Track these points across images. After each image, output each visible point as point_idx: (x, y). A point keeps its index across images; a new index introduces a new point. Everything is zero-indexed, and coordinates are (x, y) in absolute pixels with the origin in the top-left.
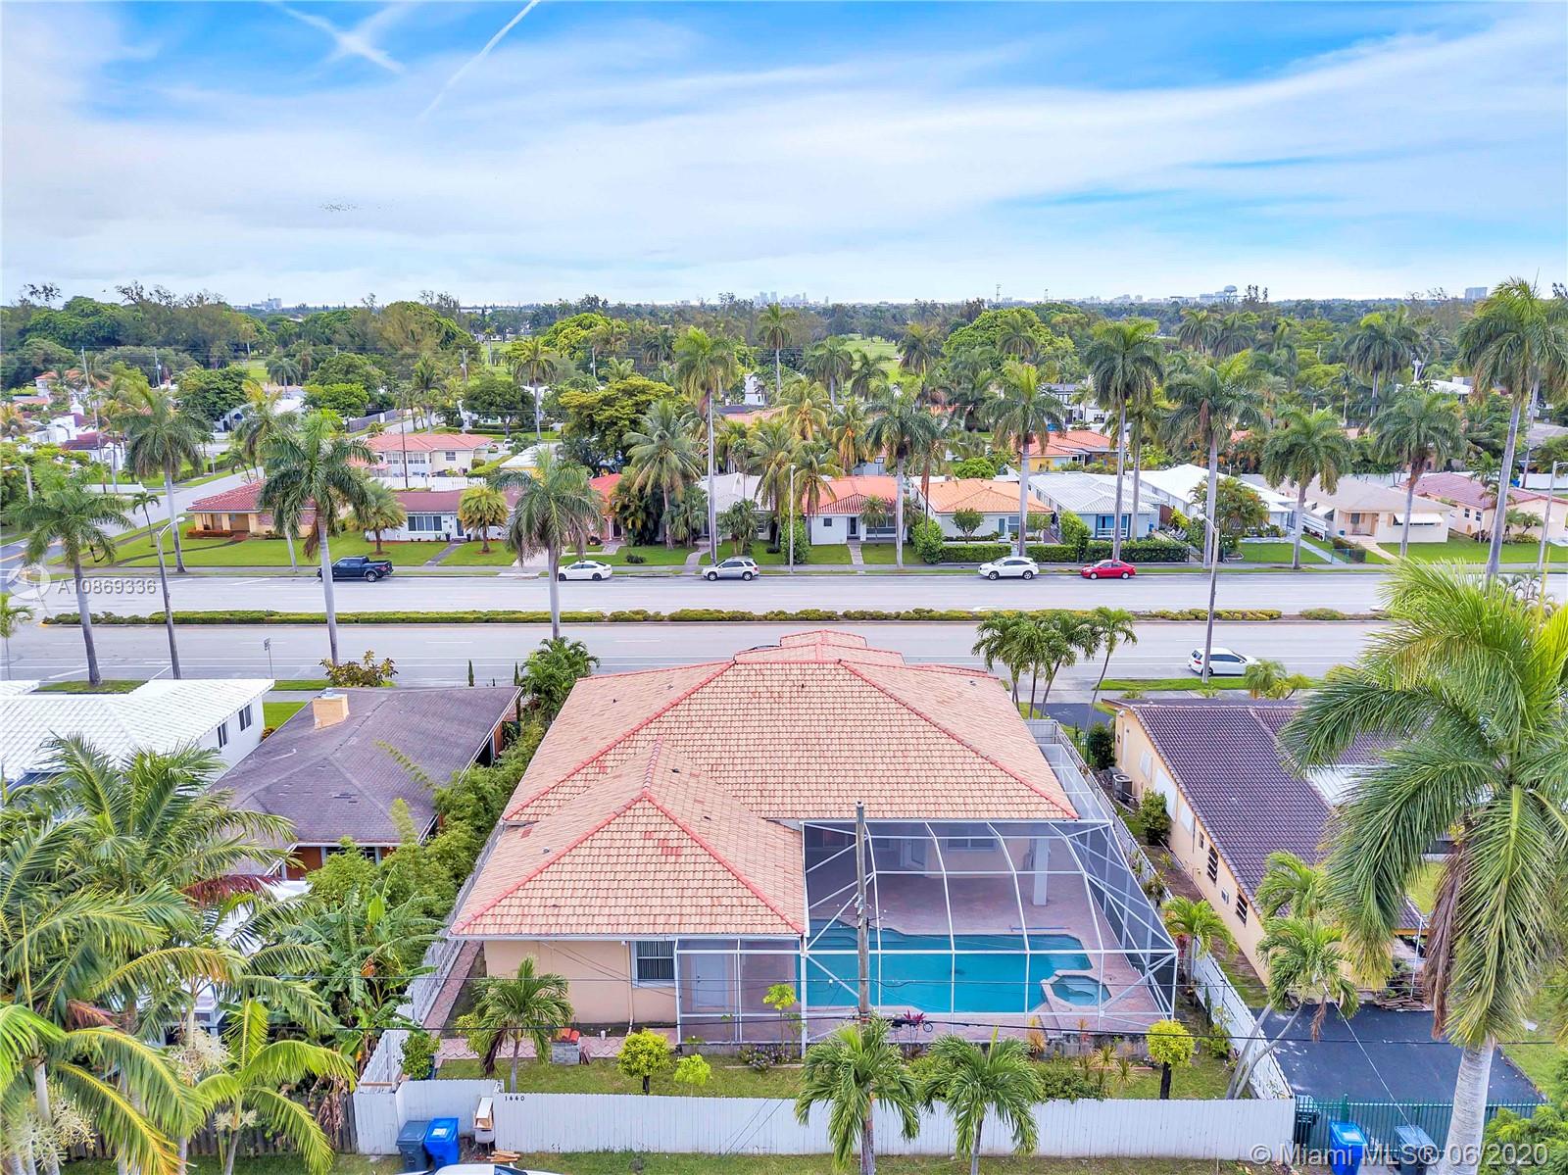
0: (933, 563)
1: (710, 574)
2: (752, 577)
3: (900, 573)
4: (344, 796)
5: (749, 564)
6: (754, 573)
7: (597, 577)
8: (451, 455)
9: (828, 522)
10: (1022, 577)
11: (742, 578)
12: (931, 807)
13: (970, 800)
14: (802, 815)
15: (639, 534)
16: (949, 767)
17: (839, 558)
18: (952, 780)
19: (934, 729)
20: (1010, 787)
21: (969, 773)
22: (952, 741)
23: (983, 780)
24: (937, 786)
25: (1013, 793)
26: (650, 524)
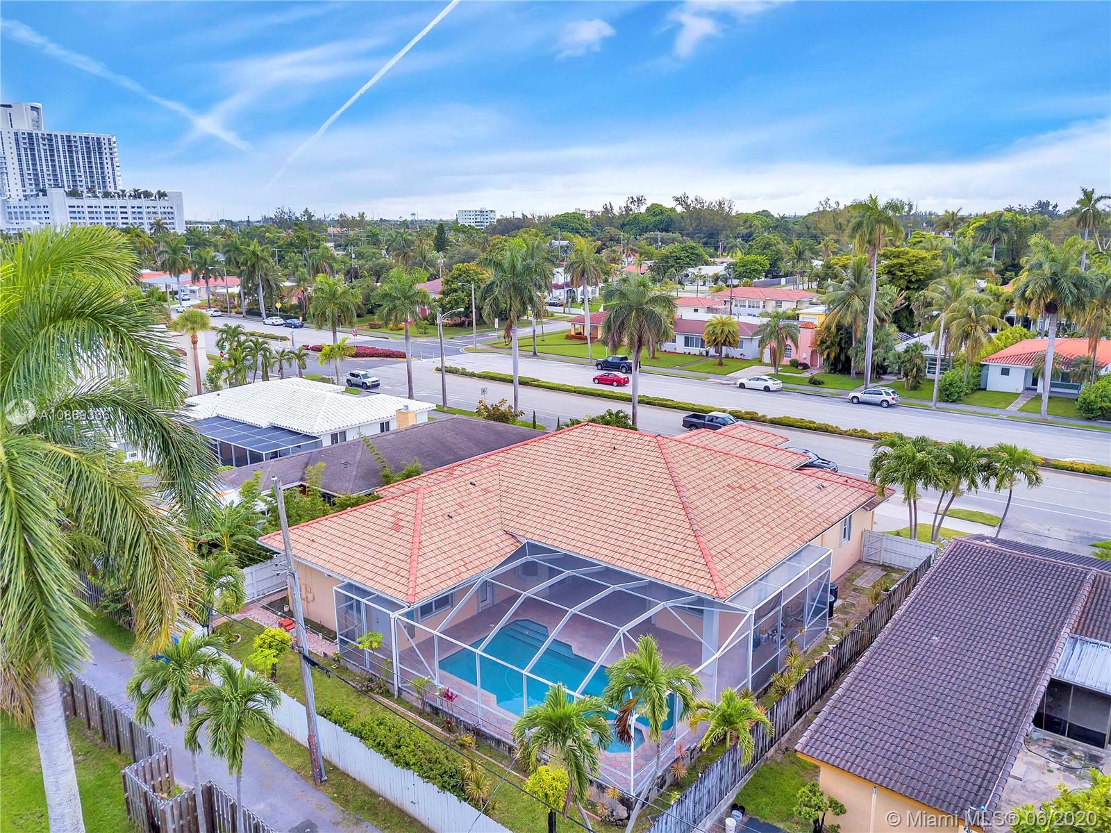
0: (1089, 419)
1: (854, 397)
2: (889, 406)
3: (1043, 422)
4: (346, 463)
5: (887, 394)
6: (891, 402)
7: (767, 389)
8: (778, 304)
9: (1005, 372)
11: (879, 405)
12: (618, 556)
13: (650, 559)
14: (529, 536)
15: (832, 364)
16: (660, 530)
17: (997, 403)
18: (653, 541)
19: (678, 500)
20: (692, 558)
21: (671, 539)
22: (683, 512)
23: (676, 547)
24: (636, 542)
25: (688, 563)
26: (843, 357)
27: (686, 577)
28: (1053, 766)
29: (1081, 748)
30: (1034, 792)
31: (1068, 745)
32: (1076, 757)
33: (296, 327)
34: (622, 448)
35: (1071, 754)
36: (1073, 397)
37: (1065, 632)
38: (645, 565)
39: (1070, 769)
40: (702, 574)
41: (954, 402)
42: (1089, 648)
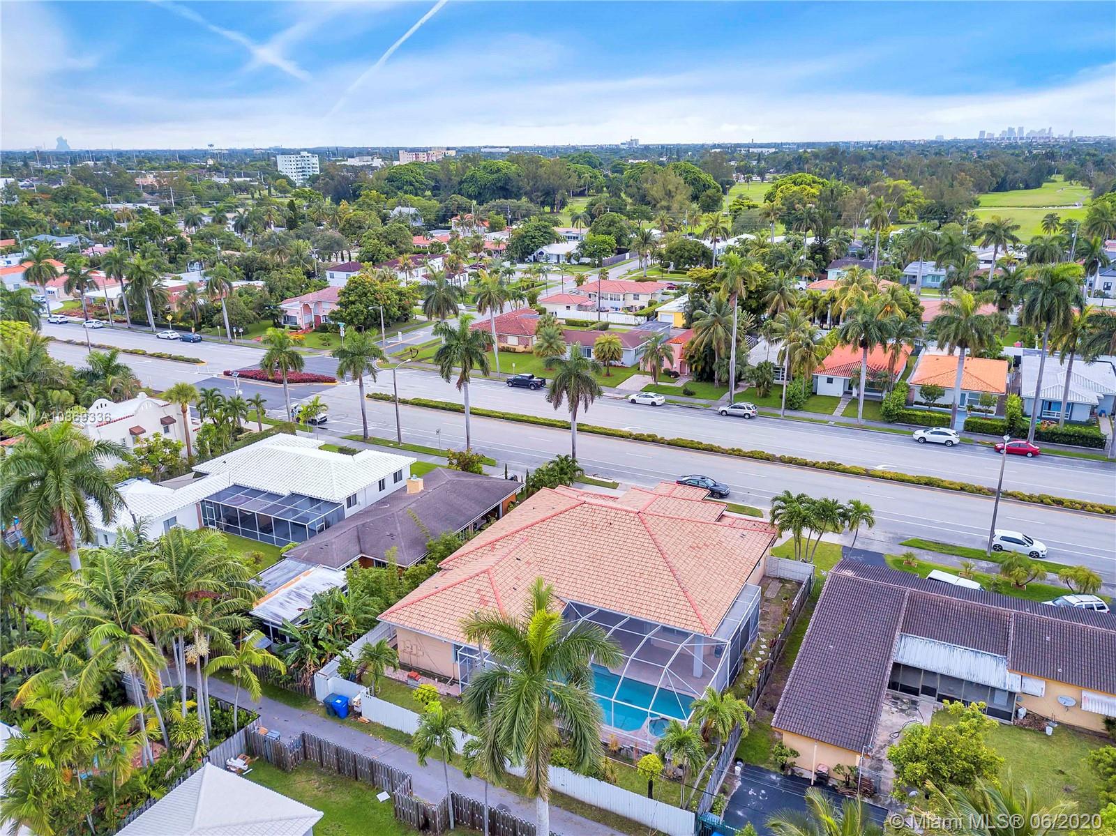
0: (889, 422)
1: (722, 411)
2: (750, 417)
3: (860, 428)
4: (391, 535)
5: (749, 409)
6: (752, 415)
7: (654, 404)
8: (636, 297)
9: (830, 381)
10: (945, 444)
11: (743, 417)
12: (636, 609)
13: (658, 610)
14: (570, 597)
15: (699, 374)
16: (659, 588)
17: (826, 409)
18: (656, 597)
19: (665, 565)
20: (685, 608)
21: (668, 595)
22: (670, 574)
23: (673, 600)
24: (647, 598)
25: (684, 612)
26: (708, 369)
27: (684, 622)
28: (894, 709)
29: (907, 697)
30: (886, 726)
31: (900, 696)
32: (904, 703)
33: (195, 341)
34: (616, 523)
35: (902, 701)
36: (877, 400)
37: (897, 633)
38: (657, 615)
39: (902, 711)
40: (694, 619)
41: (796, 409)
42: (909, 640)
